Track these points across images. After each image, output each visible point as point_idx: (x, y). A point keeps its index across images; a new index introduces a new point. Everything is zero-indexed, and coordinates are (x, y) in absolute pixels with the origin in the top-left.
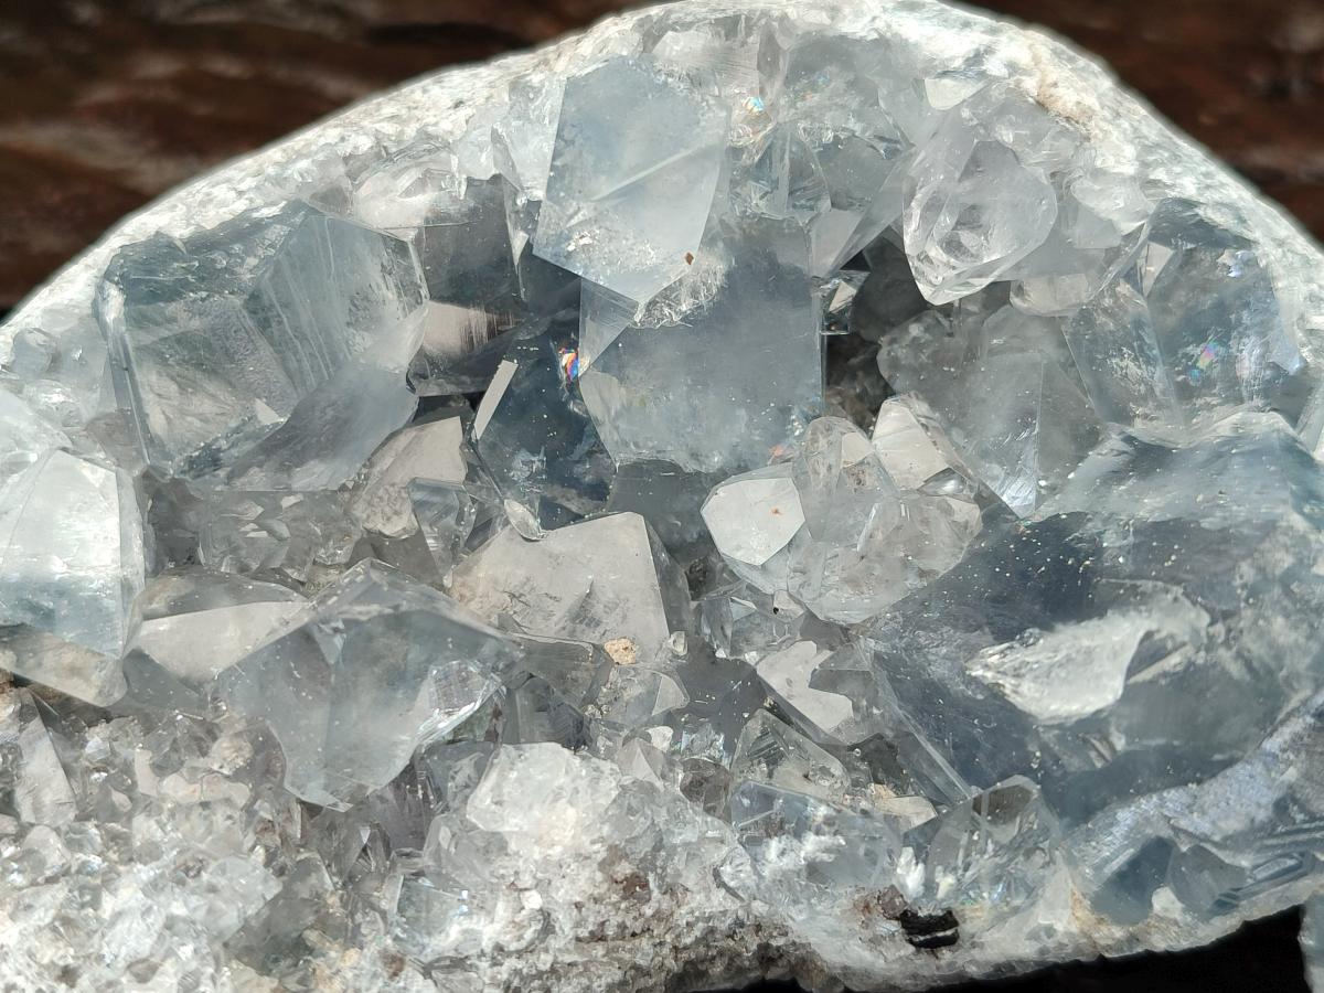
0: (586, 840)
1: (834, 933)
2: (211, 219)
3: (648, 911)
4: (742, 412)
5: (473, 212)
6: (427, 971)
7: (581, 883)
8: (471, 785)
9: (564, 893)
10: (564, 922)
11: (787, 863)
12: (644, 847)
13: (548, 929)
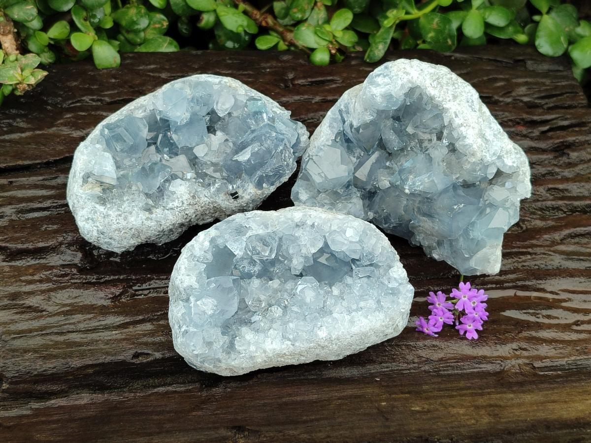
0: (186, 190)
1: (222, 200)
2: (113, 121)
3: (196, 200)
4: (196, 137)
5: (151, 115)
6: (168, 210)
7: (186, 196)
8: (169, 186)
9: (184, 198)
10: (185, 202)
11: (214, 189)
12: (194, 191)
13: (183, 203)
